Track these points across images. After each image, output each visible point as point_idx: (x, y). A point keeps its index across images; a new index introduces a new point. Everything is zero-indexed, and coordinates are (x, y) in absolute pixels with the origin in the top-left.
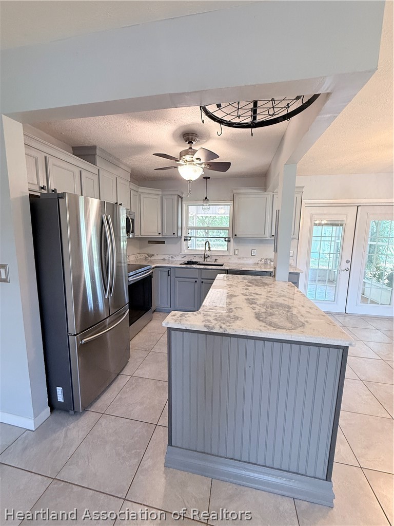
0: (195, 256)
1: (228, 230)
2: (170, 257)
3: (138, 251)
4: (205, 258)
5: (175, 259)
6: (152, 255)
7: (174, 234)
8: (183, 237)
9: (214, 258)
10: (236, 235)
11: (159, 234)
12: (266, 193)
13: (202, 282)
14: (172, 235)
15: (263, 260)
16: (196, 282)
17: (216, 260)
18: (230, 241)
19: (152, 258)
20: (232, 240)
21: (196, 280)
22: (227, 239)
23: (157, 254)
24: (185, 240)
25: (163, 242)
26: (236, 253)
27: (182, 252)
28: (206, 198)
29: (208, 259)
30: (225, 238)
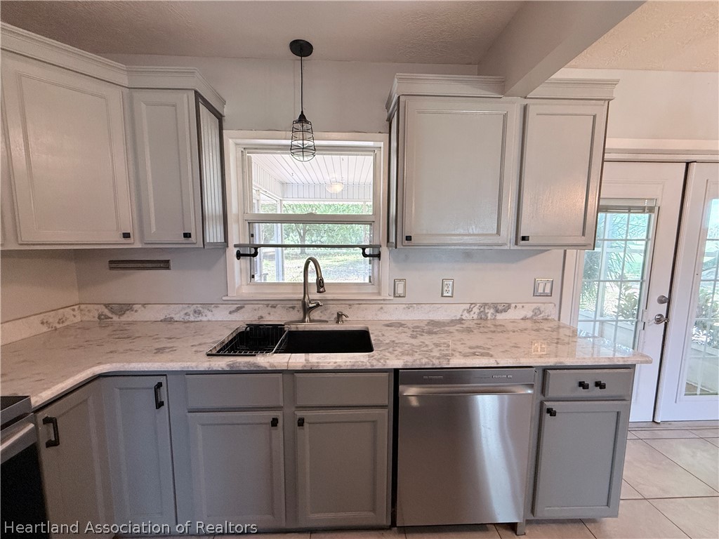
0: (272, 304)
1: (371, 223)
2: (190, 310)
3: (74, 297)
4: (307, 309)
5: (209, 316)
6: (124, 308)
7: (187, 235)
8: (231, 244)
9: (334, 309)
10: (409, 238)
11: (126, 235)
12: (505, 99)
13: (301, 422)
14: (182, 239)
15: (476, 310)
16: (274, 422)
17: (340, 316)
18: (379, 256)
19: (124, 318)
20: (385, 252)
21: (273, 414)
22: (367, 251)
23: (144, 305)
24: (239, 255)
25: (165, 265)
26: (400, 291)
27: (232, 295)
28: (302, 119)
29: (316, 315)
30: (364, 248)
